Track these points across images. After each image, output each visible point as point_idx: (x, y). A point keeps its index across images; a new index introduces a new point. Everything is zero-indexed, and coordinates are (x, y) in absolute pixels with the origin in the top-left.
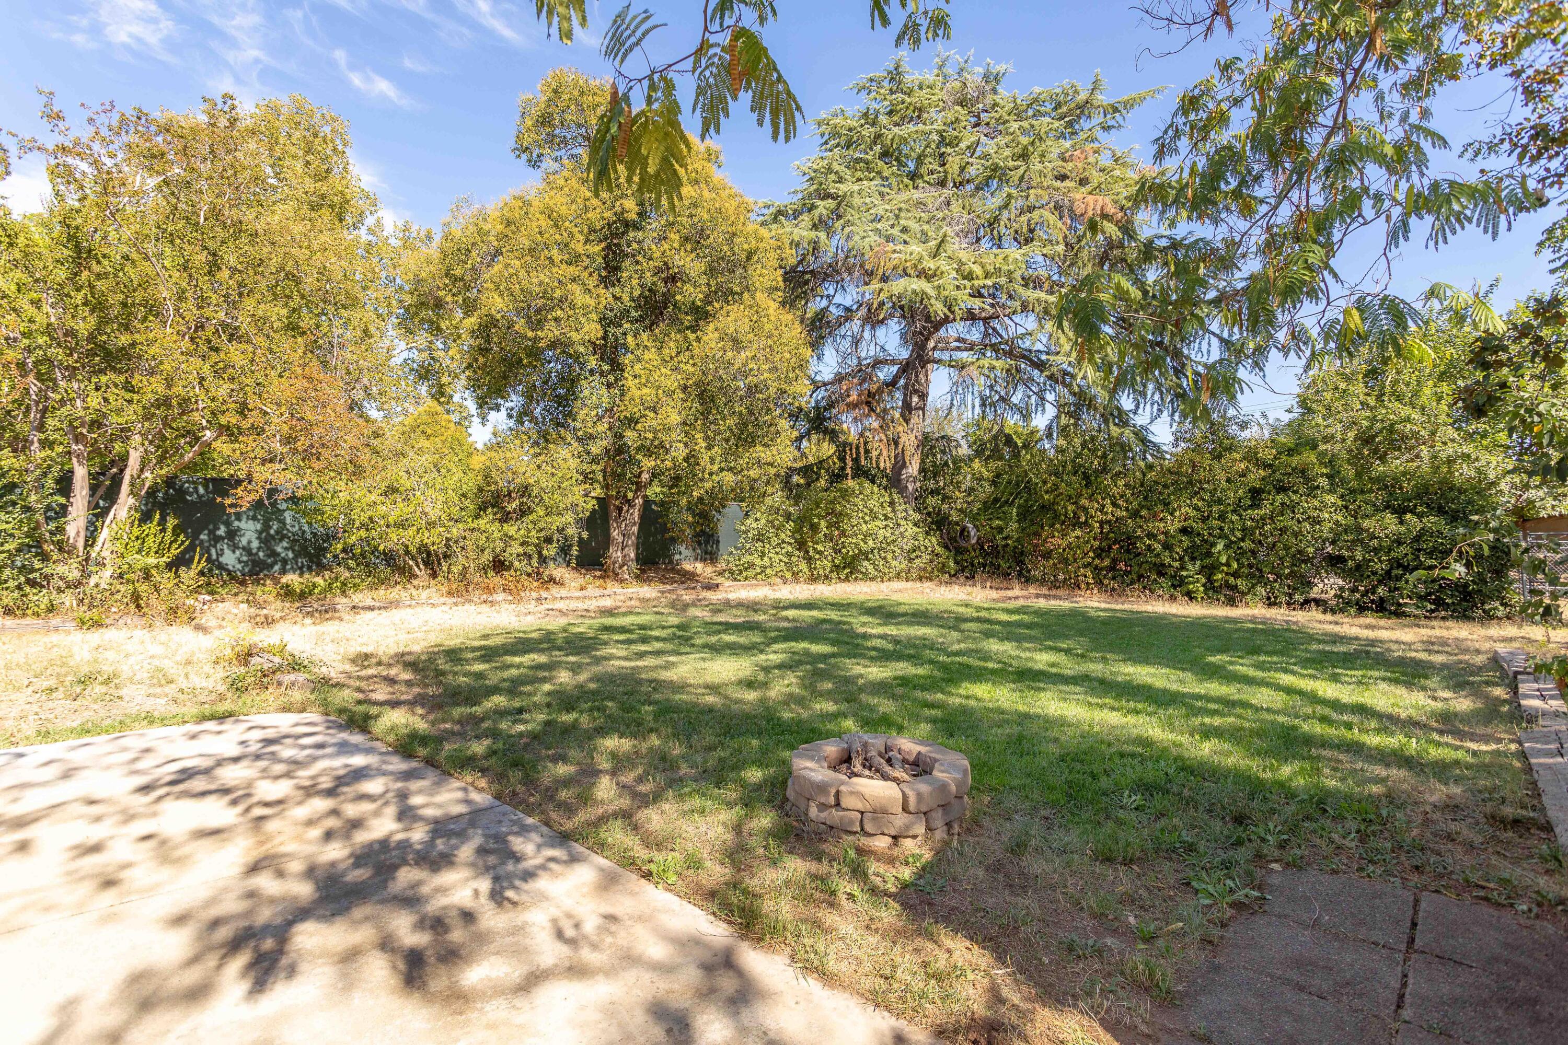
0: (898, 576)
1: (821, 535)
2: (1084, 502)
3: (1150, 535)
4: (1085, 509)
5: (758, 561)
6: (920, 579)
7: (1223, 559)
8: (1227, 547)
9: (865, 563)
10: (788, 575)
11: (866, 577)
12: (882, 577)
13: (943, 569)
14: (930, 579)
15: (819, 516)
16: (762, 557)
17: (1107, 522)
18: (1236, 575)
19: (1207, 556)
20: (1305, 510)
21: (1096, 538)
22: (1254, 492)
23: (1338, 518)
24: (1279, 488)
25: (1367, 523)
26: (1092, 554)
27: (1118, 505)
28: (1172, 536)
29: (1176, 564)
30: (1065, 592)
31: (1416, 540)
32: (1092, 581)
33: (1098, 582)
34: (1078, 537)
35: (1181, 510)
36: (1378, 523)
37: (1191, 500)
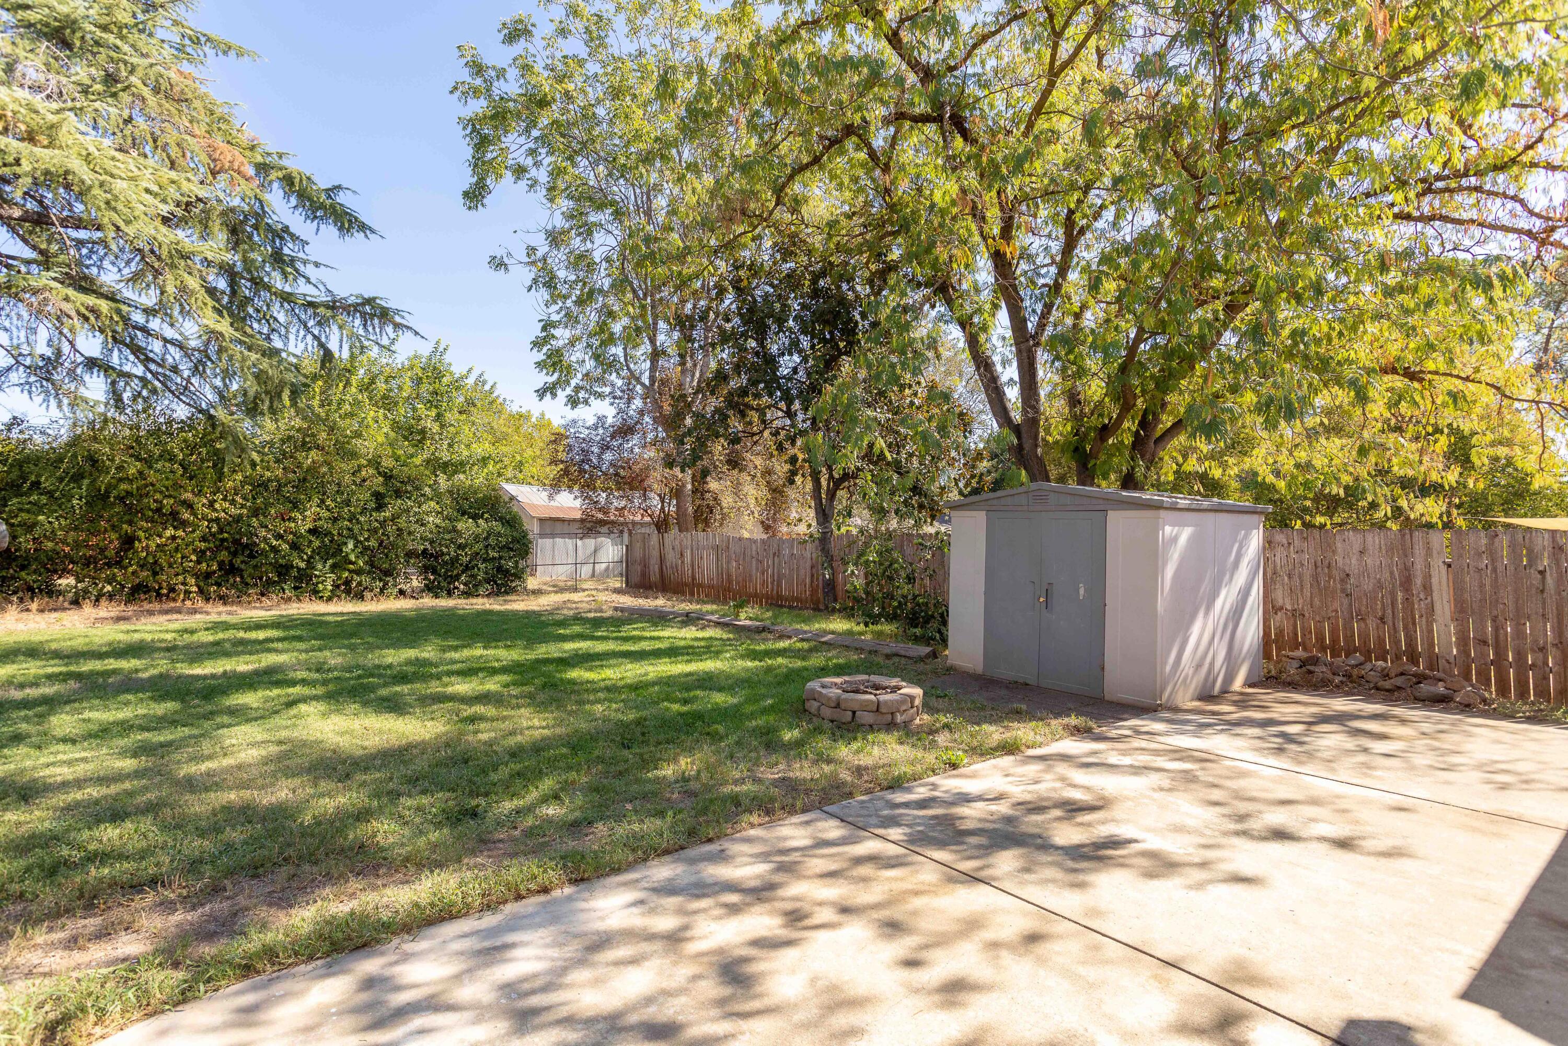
7: (352, 557)
8: (355, 547)
17: (217, 520)
18: (359, 572)
19: (333, 555)
20: (416, 513)
21: (204, 539)
22: (378, 496)
23: (438, 521)
24: (398, 494)
25: (460, 526)
26: (194, 558)
27: (233, 502)
28: (301, 536)
29: (302, 565)
30: (156, 606)
31: (486, 539)
32: (195, 589)
33: (201, 591)
34: (174, 538)
35: (312, 510)
36: (466, 526)
37: (323, 501)
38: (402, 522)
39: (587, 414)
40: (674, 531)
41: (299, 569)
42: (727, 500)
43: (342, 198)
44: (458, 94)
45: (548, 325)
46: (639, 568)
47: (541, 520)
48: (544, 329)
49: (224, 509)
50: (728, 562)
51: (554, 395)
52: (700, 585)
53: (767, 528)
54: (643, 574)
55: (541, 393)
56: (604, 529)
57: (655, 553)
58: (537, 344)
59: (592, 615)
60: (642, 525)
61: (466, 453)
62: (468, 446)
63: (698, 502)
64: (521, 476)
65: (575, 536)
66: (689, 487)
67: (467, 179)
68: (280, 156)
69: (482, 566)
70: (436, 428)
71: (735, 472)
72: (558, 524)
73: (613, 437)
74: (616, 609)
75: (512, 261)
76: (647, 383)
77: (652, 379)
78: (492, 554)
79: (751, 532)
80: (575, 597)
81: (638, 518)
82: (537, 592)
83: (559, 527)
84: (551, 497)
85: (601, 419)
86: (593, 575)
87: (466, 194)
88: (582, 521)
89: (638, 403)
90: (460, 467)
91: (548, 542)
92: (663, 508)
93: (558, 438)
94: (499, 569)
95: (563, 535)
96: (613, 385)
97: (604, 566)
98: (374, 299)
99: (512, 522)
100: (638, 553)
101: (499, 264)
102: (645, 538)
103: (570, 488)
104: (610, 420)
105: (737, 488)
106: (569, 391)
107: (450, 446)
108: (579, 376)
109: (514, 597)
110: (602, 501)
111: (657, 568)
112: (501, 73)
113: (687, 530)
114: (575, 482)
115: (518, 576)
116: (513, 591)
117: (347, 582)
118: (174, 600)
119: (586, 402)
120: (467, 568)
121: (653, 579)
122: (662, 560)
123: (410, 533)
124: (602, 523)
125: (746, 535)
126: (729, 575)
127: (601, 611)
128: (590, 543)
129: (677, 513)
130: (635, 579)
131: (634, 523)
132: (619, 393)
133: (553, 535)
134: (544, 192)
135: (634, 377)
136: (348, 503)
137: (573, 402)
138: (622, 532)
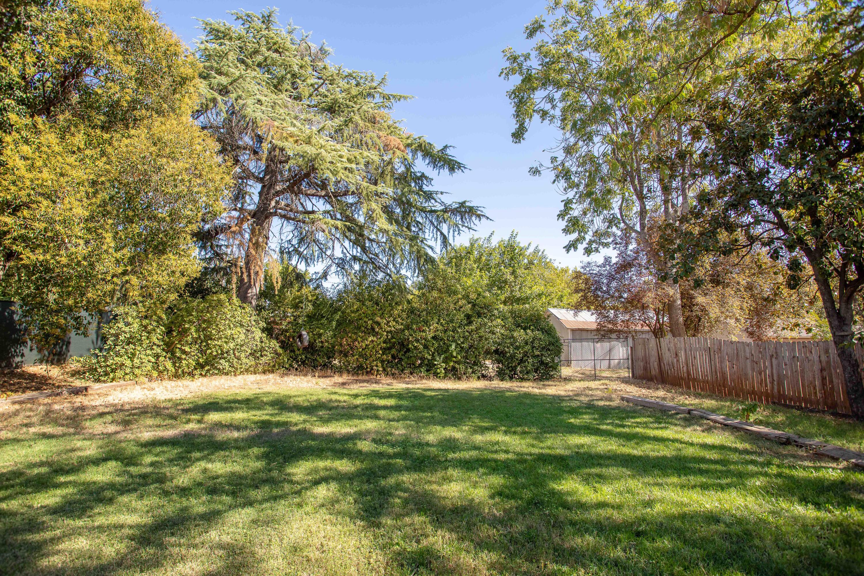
0: (247, 371)
1: (189, 338)
2: (378, 319)
3: (417, 341)
4: (378, 324)
5: (128, 363)
6: (264, 372)
7: (455, 354)
8: (456, 347)
9: (222, 361)
10: (155, 374)
11: (223, 372)
12: (234, 371)
13: (281, 365)
14: (272, 372)
15: (190, 322)
16: (132, 359)
17: (391, 332)
18: (459, 363)
19: (445, 352)
20: (490, 327)
21: (384, 342)
22: (468, 317)
23: (502, 331)
24: (479, 315)
25: (515, 334)
26: (381, 352)
27: (397, 322)
28: (429, 341)
29: (430, 357)
30: (365, 377)
31: (532, 342)
32: (381, 369)
33: (384, 370)
34: (372, 341)
35: (434, 326)
36: (520, 334)
37: (439, 320)
38: (482, 332)
39: (598, 258)
40: (669, 336)
41: (429, 360)
42: (714, 312)
43: (449, 151)
44: (503, 75)
45: (567, 203)
46: (642, 364)
47: (573, 330)
48: (565, 205)
49: (394, 326)
50: (721, 362)
51: (576, 248)
52: (695, 380)
53: (751, 334)
54: (645, 369)
55: (568, 248)
56: (614, 336)
57: (654, 353)
58: (561, 216)
59: (601, 403)
60: (642, 332)
61: (530, 292)
62: (530, 288)
63: (687, 314)
64: (561, 304)
65: (593, 341)
66: (679, 302)
67: (514, 126)
68: (420, 138)
69: (530, 361)
70: (512, 278)
71: (720, 288)
72: (584, 333)
73: (617, 272)
74: (623, 399)
75: (543, 168)
76: (639, 230)
77: (642, 226)
78: (537, 353)
79: (739, 336)
80: (593, 384)
81: (639, 328)
82: (567, 380)
83: (584, 334)
84: (575, 315)
85: (607, 260)
86: (609, 367)
87: (513, 135)
88: (597, 330)
89: (633, 246)
90: (525, 300)
91: (578, 345)
92: (658, 319)
93: (578, 275)
94: (542, 363)
95: (587, 340)
96: (615, 236)
97: (616, 361)
98: (464, 202)
99: (549, 331)
100: (640, 353)
101: (535, 172)
102: (645, 342)
103: (589, 309)
104: (614, 260)
105: (722, 302)
106: (585, 245)
107: (520, 288)
108: (590, 233)
109: (550, 383)
110: (612, 316)
111: (656, 366)
112: (527, 57)
113: (680, 335)
114: (592, 303)
115: (555, 367)
116: (550, 378)
117: (454, 368)
118: (373, 374)
119: (597, 250)
120: (521, 361)
121: (653, 373)
122: (660, 359)
123: (486, 339)
124: (611, 331)
125: (734, 339)
126: (723, 374)
127: (610, 399)
128: (606, 345)
129: (670, 323)
130: (639, 372)
131: (636, 332)
132: (619, 240)
133: (581, 340)
134: (559, 122)
135: (629, 229)
136: (452, 321)
137: (588, 251)
138: (627, 337)
